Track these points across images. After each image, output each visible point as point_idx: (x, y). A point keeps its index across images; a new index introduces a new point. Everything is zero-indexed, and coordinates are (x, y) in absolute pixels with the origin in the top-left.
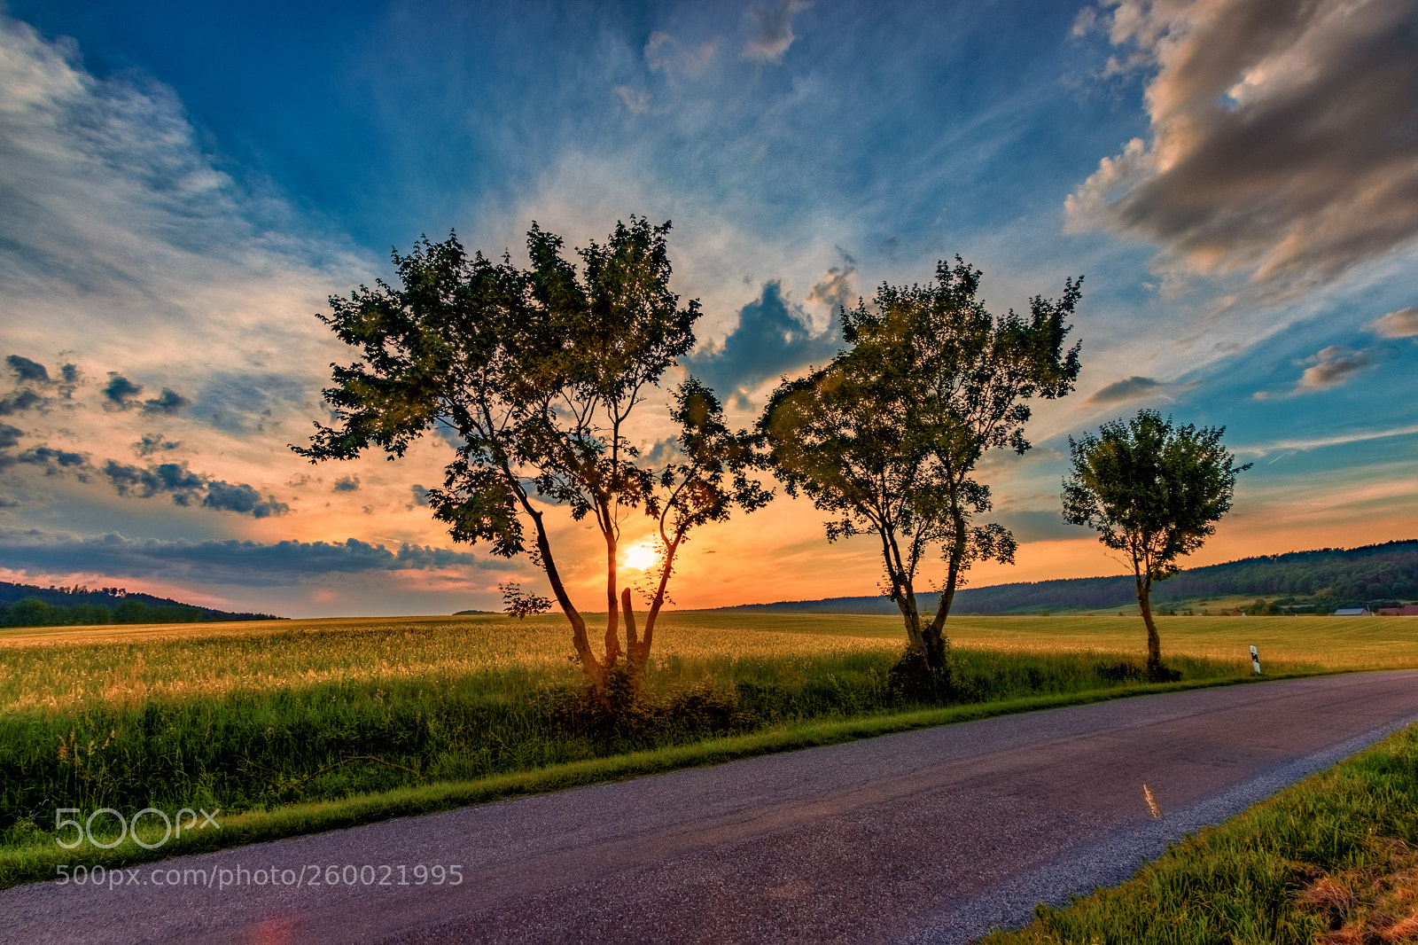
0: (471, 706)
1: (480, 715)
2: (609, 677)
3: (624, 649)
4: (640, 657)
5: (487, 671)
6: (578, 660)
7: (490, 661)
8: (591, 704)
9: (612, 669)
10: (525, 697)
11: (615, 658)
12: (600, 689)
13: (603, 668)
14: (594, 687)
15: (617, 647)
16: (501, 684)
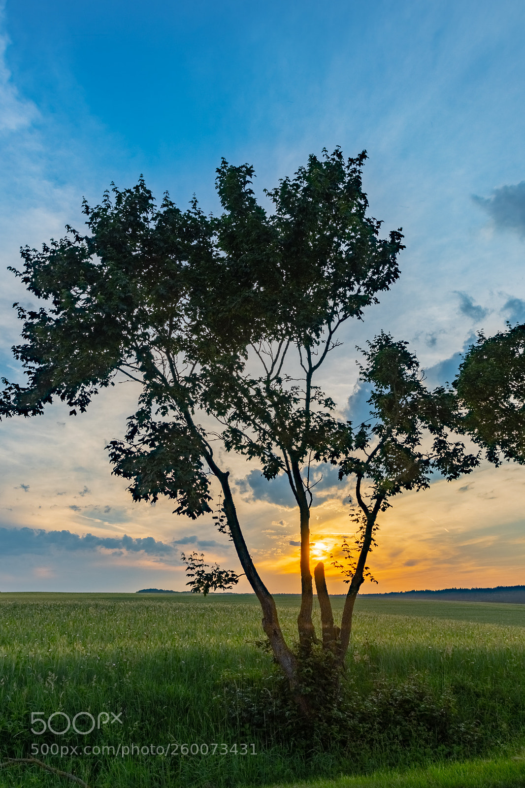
0: (149, 698)
1: (159, 708)
2: (305, 670)
3: (319, 636)
4: (338, 645)
5: (166, 654)
6: (268, 646)
7: (169, 642)
8: (285, 702)
9: (308, 660)
10: (208, 688)
11: (310, 647)
12: (293, 684)
13: (296, 657)
14: (287, 680)
15: (312, 632)
16: (181, 671)
